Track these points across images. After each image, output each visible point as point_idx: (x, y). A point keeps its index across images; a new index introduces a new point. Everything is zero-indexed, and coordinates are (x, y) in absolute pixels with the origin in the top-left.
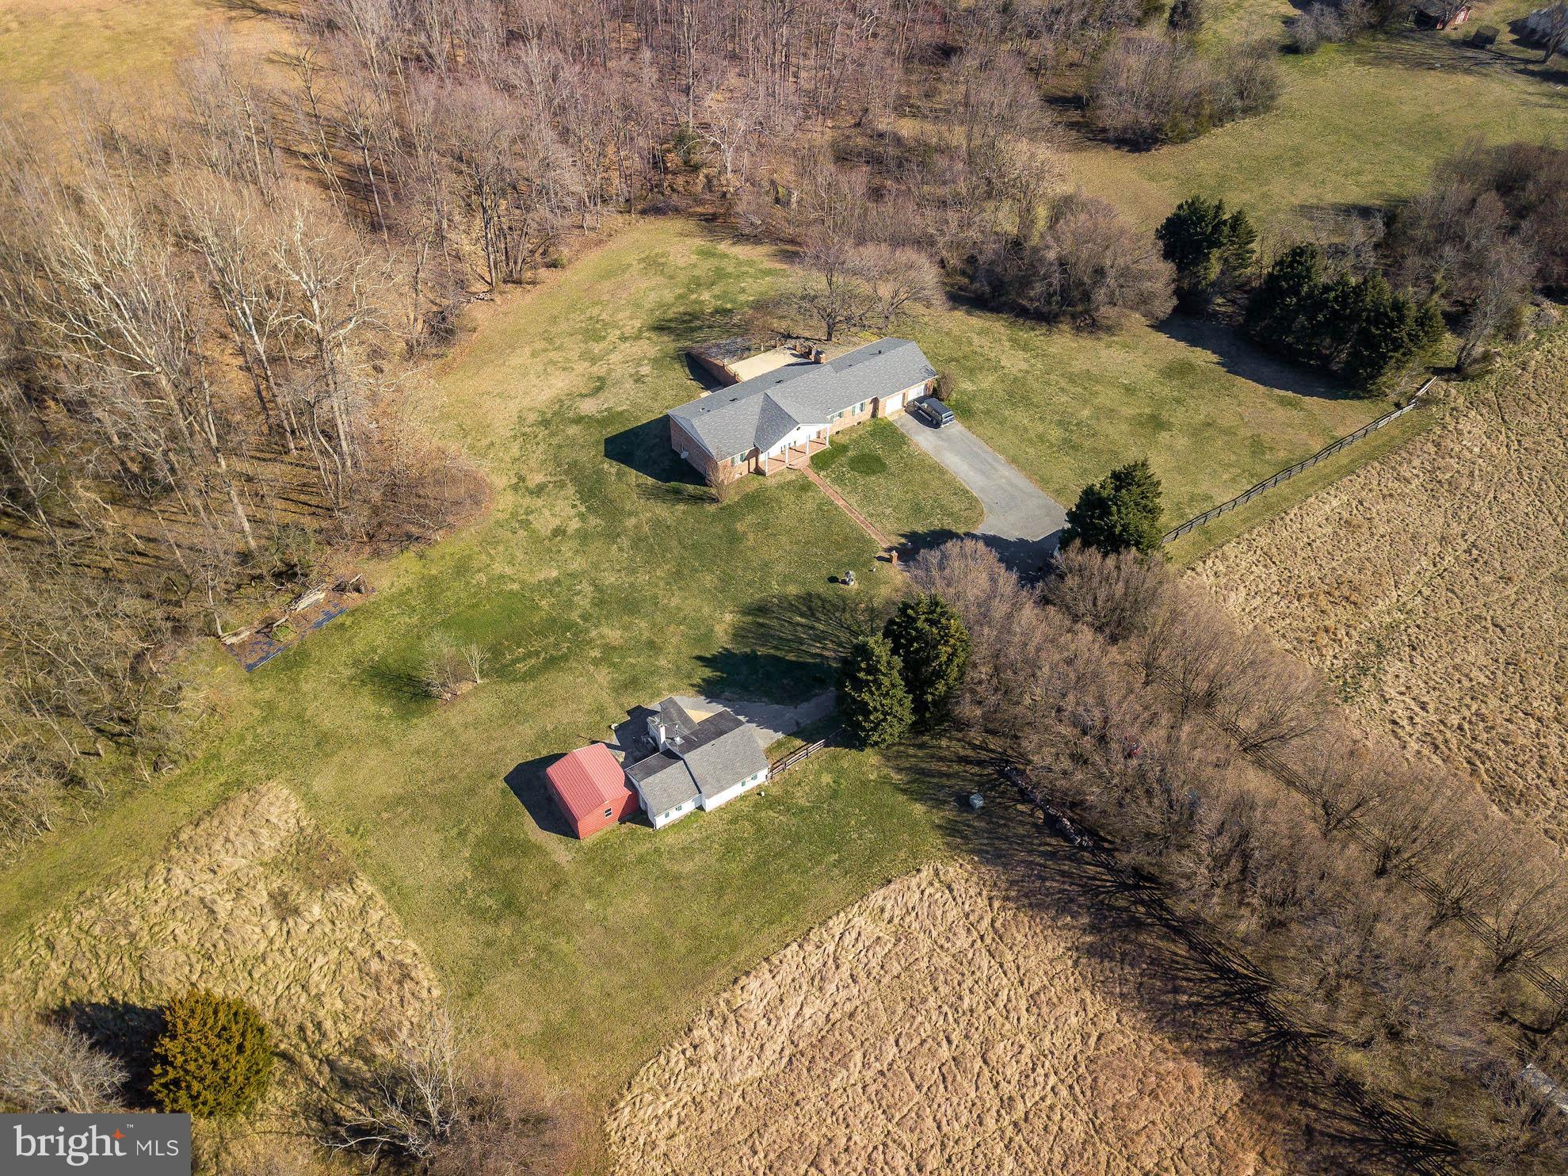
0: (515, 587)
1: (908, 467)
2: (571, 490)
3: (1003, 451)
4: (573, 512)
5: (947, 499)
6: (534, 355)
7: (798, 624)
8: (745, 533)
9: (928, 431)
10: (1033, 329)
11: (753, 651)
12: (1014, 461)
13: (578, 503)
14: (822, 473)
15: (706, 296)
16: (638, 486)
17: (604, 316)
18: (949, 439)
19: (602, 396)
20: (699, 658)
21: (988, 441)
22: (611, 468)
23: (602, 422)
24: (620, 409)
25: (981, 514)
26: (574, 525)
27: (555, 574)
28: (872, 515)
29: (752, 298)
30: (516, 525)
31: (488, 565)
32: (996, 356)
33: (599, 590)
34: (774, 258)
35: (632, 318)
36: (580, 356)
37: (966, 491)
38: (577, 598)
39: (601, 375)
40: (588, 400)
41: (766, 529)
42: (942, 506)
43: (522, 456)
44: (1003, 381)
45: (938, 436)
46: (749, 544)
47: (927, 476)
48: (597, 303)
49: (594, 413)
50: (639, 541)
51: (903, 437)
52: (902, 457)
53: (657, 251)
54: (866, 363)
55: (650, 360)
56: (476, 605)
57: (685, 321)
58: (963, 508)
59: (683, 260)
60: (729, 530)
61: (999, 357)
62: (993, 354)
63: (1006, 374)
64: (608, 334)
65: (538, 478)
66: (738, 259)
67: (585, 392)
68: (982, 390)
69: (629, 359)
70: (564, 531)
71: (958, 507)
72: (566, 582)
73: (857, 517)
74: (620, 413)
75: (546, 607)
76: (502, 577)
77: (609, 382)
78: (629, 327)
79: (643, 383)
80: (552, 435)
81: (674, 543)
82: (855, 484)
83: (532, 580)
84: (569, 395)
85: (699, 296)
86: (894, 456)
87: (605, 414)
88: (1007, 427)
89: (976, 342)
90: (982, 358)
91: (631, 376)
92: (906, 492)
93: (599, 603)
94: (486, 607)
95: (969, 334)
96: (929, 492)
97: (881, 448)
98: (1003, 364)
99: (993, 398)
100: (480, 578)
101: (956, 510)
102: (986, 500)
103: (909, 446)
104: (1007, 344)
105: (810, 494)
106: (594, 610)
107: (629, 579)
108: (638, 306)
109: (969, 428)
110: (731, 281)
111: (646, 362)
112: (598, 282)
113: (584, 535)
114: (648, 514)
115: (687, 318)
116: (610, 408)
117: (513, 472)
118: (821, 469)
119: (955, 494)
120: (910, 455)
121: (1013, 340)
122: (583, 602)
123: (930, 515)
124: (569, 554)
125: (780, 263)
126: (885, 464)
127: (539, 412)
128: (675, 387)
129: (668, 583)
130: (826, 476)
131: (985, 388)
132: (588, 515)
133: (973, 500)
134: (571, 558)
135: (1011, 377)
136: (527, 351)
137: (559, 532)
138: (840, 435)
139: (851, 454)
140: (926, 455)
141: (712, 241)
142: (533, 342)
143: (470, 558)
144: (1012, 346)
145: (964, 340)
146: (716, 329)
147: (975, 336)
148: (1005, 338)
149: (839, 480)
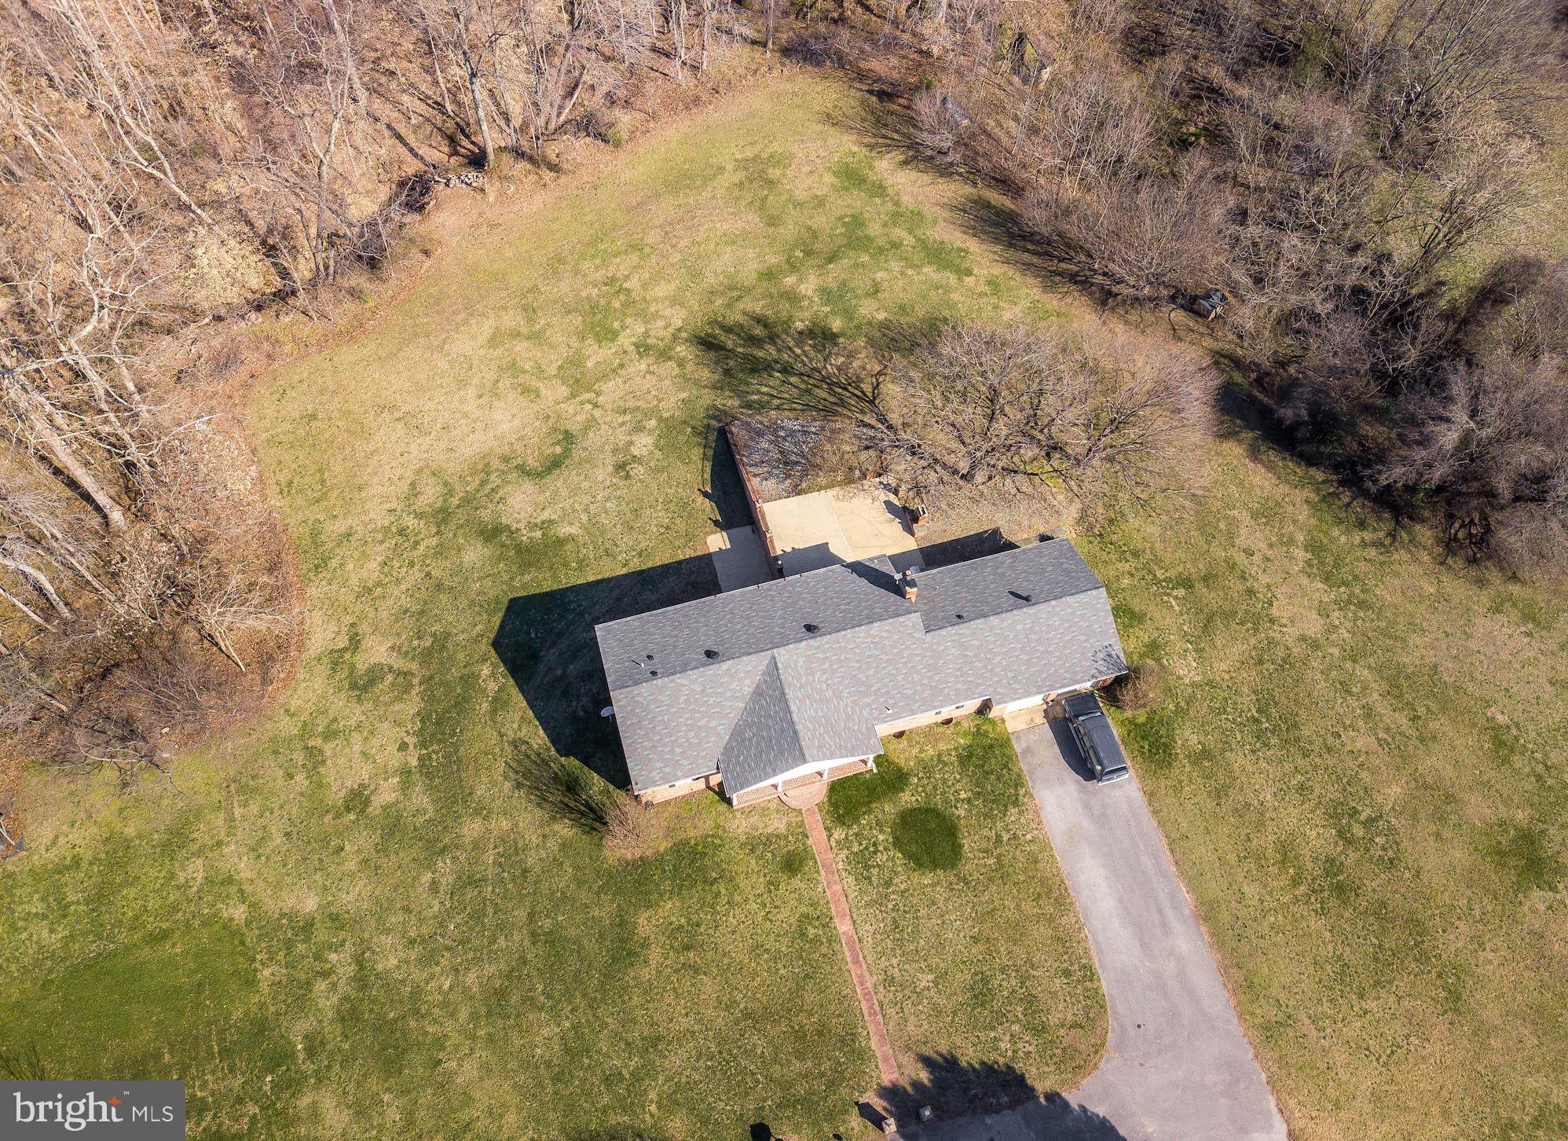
0: (238, 913)
1: (1001, 873)
2: (411, 706)
3: (1194, 879)
4: (396, 760)
5: (1047, 982)
6: (494, 341)
8: (646, 944)
9: (1072, 779)
10: (1362, 525)
12: (1207, 913)
13: (411, 740)
14: (839, 833)
15: (808, 286)
16: (515, 744)
17: (633, 284)
18: (1102, 819)
19: (557, 482)
21: (1177, 842)
22: (492, 676)
23: (527, 555)
24: (564, 530)
25: (1100, 1048)
26: (387, 794)
27: (311, 904)
28: (889, 981)
29: (881, 316)
30: (299, 757)
31: (219, 844)
32: (1268, 587)
33: (361, 980)
34: (960, 218)
35: (675, 301)
36: (560, 368)
37: (1089, 973)
38: (321, 986)
39: (574, 428)
40: (528, 486)
41: (687, 948)
42: (1030, 1000)
43: (379, 584)
44: (1261, 662)
45: (1087, 806)
46: (646, 974)
47: (1029, 907)
48: (635, 247)
49: (521, 526)
50: (469, 881)
51: (1018, 783)
52: (999, 837)
53: (776, 147)
54: (994, 620)
55: (660, 419)
56: (162, 936)
57: (752, 340)
58: (1070, 1017)
59: (808, 182)
60: (623, 924)
61: (1273, 588)
62: (1264, 579)
63: (1271, 642)
64: (623, 328)
65: (377, 652)
66: (897, 204)
67: (532, 463)
68: (1210, 683)
69: (630, 404)
70: (367, 802)
71: (1059, 1013)
72: (321, 935)
73: (860, 976)
74: (561, 542)
75: (264, 987)
76: (229, 880)
77: (577, 453)
78: (660, 323)
79: (627, 477)
80: (440, 552)
81: (521, 914)
82: (888, 884)
83: (271, 906)
84: (506, 459)
85: (800, 280)
86: (985, 832)
87: (538, 534)
88: (1227, 805)
89: (1243, 538)
90: (1240, 587)
91: (615, 451)
92: (976, 940)
93: (349, 1016)
94: (175, 948)
95: (1235, 512)
96: (1020, 951)
97: (969, 801)
98: (1275, 612)
99: (1225, 712)
100: (195, 871)
101: (1053, 1020)
102: (1121, 1009)
103: (1021, 813)
104: (1300, 554)
105: (796, 882)
106: (333, 1032)
107: (418, 975)
108: (695, 275)
109: (1151, 796)
110: (865, 258)
111: (653, 423)
112: (658, 195)
113: (393, 826)
114: (505, 824)
115: (758, 331)
116: (551, 522)
117: (350, 619)
118: (840, 820)
119: (1067, 973)
120: (1015, 837)
121: (1314, 547)
122: (326, 999)
123: (1000, 1018)
124: (351, 865)
125: (964, 233)
126: (961, 846)
127: (446, 484)
128: (672, 507)
129: (474, 1017)
130: (843, 844)
131: (1218, 679)
132: (416, 777)
133: (1096, 1004)
134: (352, 875)
135: (1280, 653)
136: (487, 327)
137: (358, 800)
138: (904, 742)
139: (907, 798)
140: (1046, 846)
141: (871, 147)
142: (504, 308)
143: (198, 814)
144: (1308, 563)
145: (1222, 526)
146: (793, 380)
147: (1246, 519)
148: (1302, 538)
149: (862, 863)
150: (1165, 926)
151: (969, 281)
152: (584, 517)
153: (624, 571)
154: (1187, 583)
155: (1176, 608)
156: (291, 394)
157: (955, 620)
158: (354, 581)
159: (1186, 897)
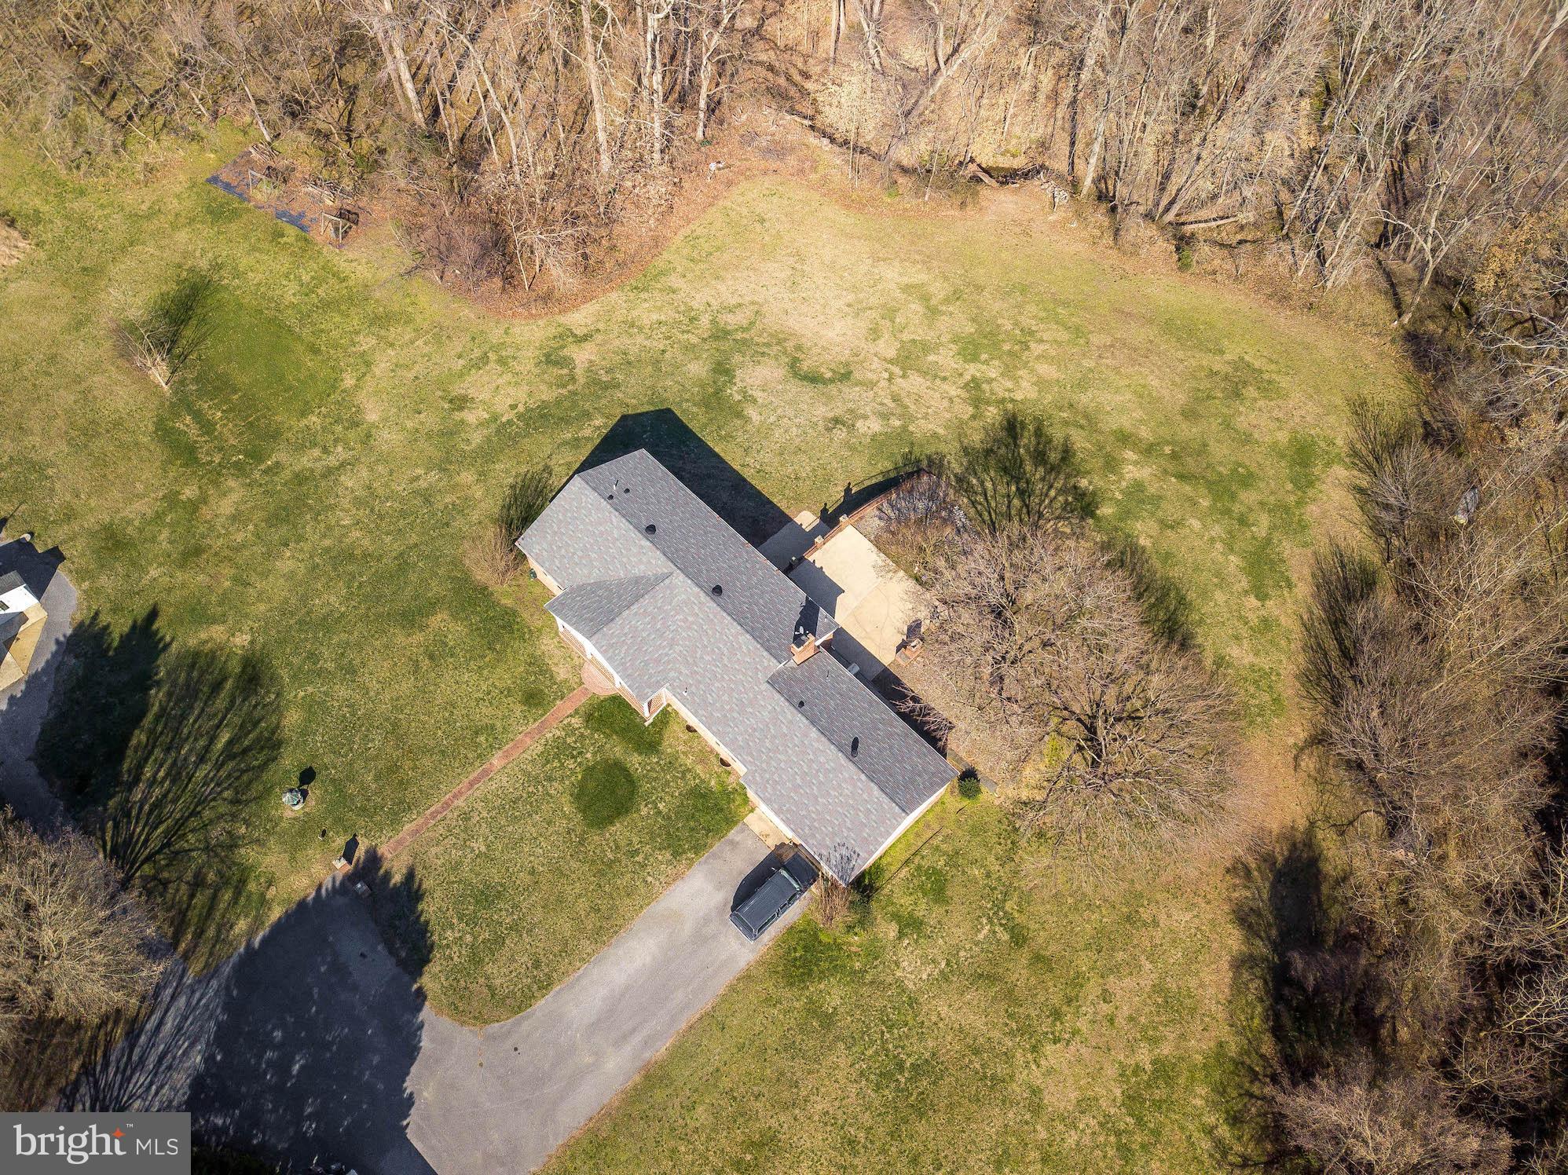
0: (349, 381)
1: (605, 869)
2: (547, 394)
3: (682, 1052)
4: (502, 408)
5: (520, 951)
6: (907, 289)
7: (213, 739)
8: (422, 628)
9: (728, 894)
11: (158, 684)
13: (521, 408)
14: (576, 722)
15: (1134, 470)
17: (1037, 348)
18: (700, 939)
19: (794, 387)
20: (153, 614)
21: (713, 1021)
22: (596, 428)
23: (715, 400)
24: (751, 412)
25: (481, 1019)
26: (474, 416)
27: (372, 417)
28: (466, 817)
29: (1143, 541)
30: (477, 353)
31: (392, 345)
32: (1075, 1032)
33: (329, 472)
34: (1332, 562)
35: (1042, 384)
36: (914, 341)
37: (545, 985)
38: (316, 452)
39: (857, 375)
40: (781, 372)
41: (431, 657)
42: (499, 941)
43: (641, 329)
44: (976, 1052)
45: (707, 920)
46: (400, 639)
47: (582, 905)
48: (1078, 331)
49: (740, 384)
50: (427, 497)
51: (698, 849)
52: (637, 852)
53: (1284, 382)
54: (814, 733)
55: (904, 428)
56: (315, 350)
57: (1040, 457)
58: (498, 982)
59: (1264, 421)
60: (432, 606)
61: (1078, 1038)
62: (1083, 1025)
63: (1008, 1056)
64: (986, 362)
65: (582, 356)
66: (1300, 503)
67: (805, 366)
68: (913, 1002)
69: (906, 401)
70: (461, 409)
71: (497, 972)
72: (352, 435)
73: (460, 793)
74: (739, 415)
75: (304, 422)
76: (368, 364)
77: (832, 389)
78: (1009, 385)
79: (829, 430)
80: (688, 348)
81: (414, 538)
82: (550, 779)
83: (361, 397)
84: (799, 348)
85: (1136, 463)
86: (635, 840)
87: (738, 397)
88: (783, 1062)
89: (1121, 985)
90: (1056, 1000)
91: (851, 411)
92: (532, 872)
93: (300, 479)
94: (310, 362)
95: (1148, 966)
96: (539, 914)
97: (660, 812)
98: (1049, 1048)
99: (890, 1028)
100: (366, 342)
101: (489, 968)
102: (525, 1026)
103: (669, 862)
104: (1144, 1056)
105: (518, 709)
106: (287, 474)
107: (345, 503)
108: (1082, 385)
109: (747, 977)
110: (1205, 503)
111: (897, 423)
112: (1151, 321)
113: (450, 433)
114: (478, 494)
115: (1054, 457)
116: (755, 401)
117: (601, 326)
118: (589, 718)
119: (537, 964)
120: (643, 866)
121: (1163, 1071)
122: (308, 460)
123: (473, 921)
124: (409, 424)
125: (1314, 575)
126: (612, 823)
127: (752, 323)
128: (820, 472)
129: (327, 550)
130: (570, 730)
131: (925, 1009)
132: (493, 426)
133: (521, 1002)
134: (403, 429)
135: (1001, 1070)
136: (918, 276)
137: (461, 403)
138: (686, 736)
139: (635, 761)
140: (651, 897)
141: (1355, 453)
142: (946, 279)
143: (409, 321)
144: (1137, 1070)
145: (1120, 956)
146: (1016, 502)
147: (1147, 982)
148: (1166, 1052)
149: (560, 750)
150: (625, 1038)
151: (1252, 601)
152: (772, 419)
153: (737, 467)
154: (1019, 938)
155: (981, 936)
156: (775, 199)
157: (796, 701)
158: (635, 313)
159: (661, 1050)
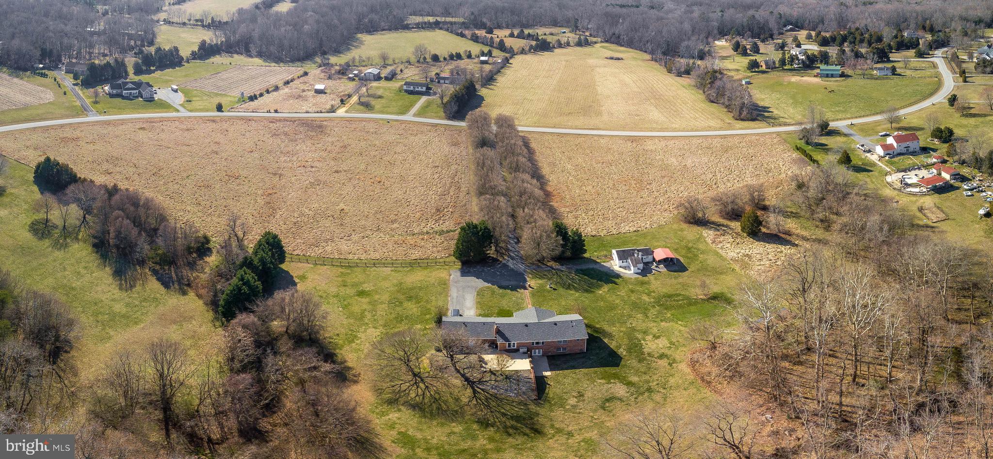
4: (648, 342)
19: (607, 395)
23: (616, 376)
24: (602, 381)
29: (453, 425)
39: (601, 410)
40: (618, 395)
49: (618, 384)
57: (516, 429)
64: (579, 443)
67: (618, 402)
72: (658, 320)
74: (603, 378)
75: (669, 314)
77: (599, 401)
78: (560, 442)
84: (629, 405)
85: (485, 445)
87: (611, 381)
91: (584, 400)
111: (567, 407)
115: (511, 431)
